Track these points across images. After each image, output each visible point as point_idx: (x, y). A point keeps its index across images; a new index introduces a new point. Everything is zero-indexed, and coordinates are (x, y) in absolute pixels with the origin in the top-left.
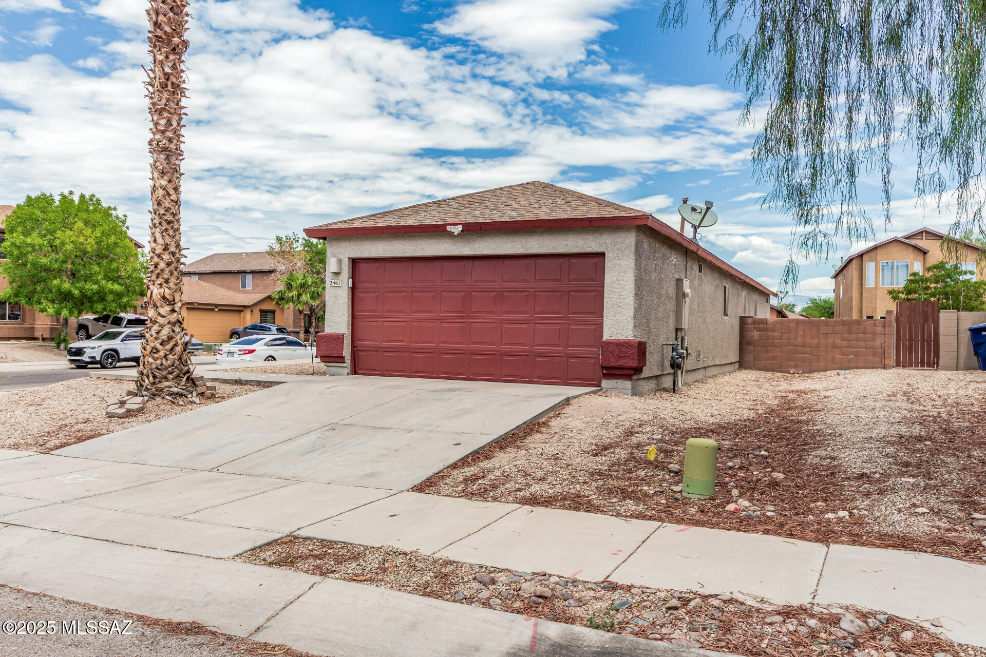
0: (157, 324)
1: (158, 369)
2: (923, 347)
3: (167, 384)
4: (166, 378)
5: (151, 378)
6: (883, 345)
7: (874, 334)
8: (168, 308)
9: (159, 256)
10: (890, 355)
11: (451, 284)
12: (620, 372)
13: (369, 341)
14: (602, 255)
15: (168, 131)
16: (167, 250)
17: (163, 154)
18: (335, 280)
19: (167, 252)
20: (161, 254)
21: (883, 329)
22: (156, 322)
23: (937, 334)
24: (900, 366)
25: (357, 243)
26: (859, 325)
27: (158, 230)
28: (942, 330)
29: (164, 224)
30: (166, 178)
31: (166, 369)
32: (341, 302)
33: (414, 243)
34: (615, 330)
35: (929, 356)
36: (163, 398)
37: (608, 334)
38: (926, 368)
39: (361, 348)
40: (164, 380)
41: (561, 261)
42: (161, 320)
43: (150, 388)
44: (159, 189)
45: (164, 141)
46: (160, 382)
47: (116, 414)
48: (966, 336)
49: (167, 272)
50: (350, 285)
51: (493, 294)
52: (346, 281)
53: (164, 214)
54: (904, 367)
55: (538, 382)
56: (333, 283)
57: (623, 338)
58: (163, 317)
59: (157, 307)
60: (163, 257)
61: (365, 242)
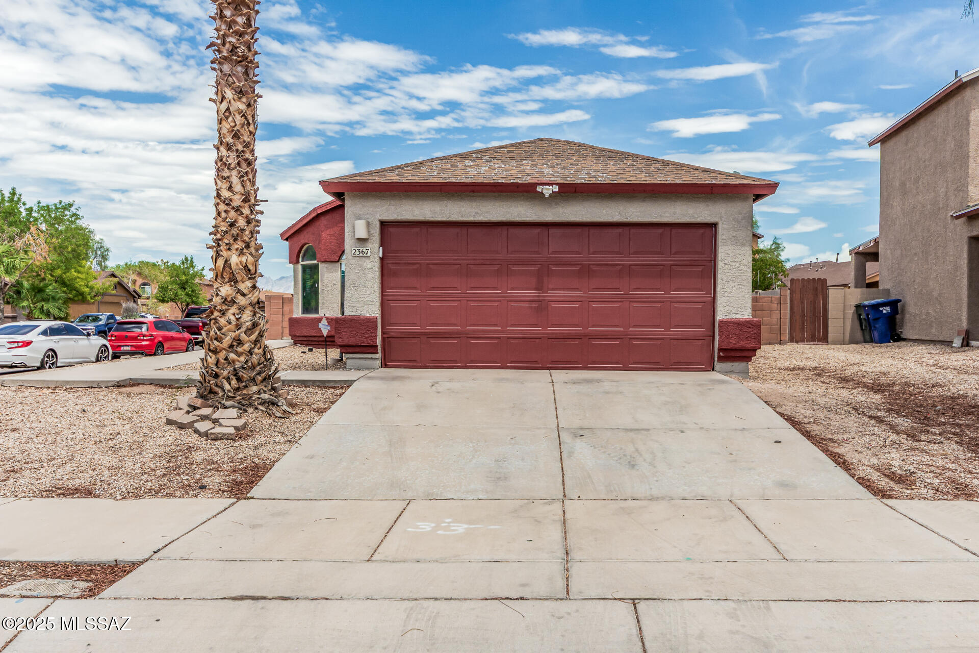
0: (235, 306)
1: (244, 368)
2: (814, 322)
3: (255, 389)
4: (253, 380)
5: (234, 382)
6: (779, 321)
7: (770, 310)
8: (249, 284)
9: (237, 210)
10: (785, 331)
11: (521, 255)
12: (738, 354)
13: (400, 324)
14: (713, 226)
15: (247, 34)
16: (246, 202)
17: (242, 66)
18: (361, 249)
19: (246, 205)
20: (240, 206)
21: (779, 305)
22: (234, 302)
23: (826, 310)
24: (793, 342)
25: (392, 202)
26: (756, 302)
27: (234, 173)
28: (831, 306)
29: (244, 164)
30: (244, 100)
31: (253, 367)
32: (370, 276)
33: (474, 204)
34: (731, 308)
35: (819, 331)
36: (256, 408)
37: (723, 313)
38: (816, 343)
39: (393, 334)
40: (251, 384)
41: (660, 231)
42: (242, 301)
43: (233, 395)
44: (236, 114)
45: (242, 47)
46: (246, 387)
47: (224, 435)
48: (851, 311)
49: (247, 233)
50: (381, 255)
51: (577, 268)
52: (375, 250)
53: (243, 151)
54: (797, 342)
55: (636, 368)
56: (357, 253)
57: (741, 317)
58: (244, 295)
59: (236, 282)
60: (243, 211)
61: (404, 201)
